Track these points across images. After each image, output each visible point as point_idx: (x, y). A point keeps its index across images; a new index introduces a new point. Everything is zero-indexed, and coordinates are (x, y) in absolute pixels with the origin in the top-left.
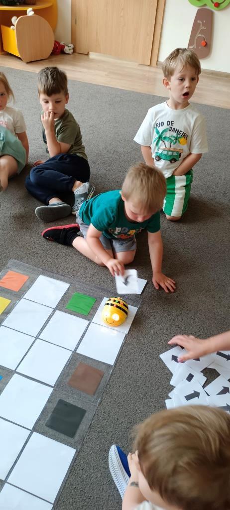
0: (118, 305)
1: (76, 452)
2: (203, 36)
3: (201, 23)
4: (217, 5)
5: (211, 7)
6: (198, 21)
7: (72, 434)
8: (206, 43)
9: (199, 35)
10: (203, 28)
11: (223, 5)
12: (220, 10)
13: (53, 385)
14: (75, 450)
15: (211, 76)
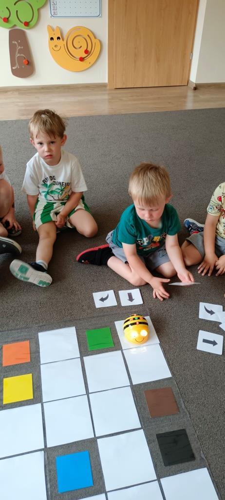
0: (139, 321)
1: (208, 469)
2: (22, 55)
3: (16, 43)
4: (27, 24)
5: (21, 27)
6: (13, 42)
7: (192, 457)
8: (28, 61)
9: (17, 55)
10: (20, 48)
11: (32, 24)
12: (31, 28)
13: (140, 427)
14: (206, 469)
15: (42, 91)
